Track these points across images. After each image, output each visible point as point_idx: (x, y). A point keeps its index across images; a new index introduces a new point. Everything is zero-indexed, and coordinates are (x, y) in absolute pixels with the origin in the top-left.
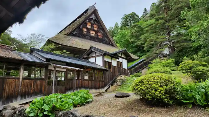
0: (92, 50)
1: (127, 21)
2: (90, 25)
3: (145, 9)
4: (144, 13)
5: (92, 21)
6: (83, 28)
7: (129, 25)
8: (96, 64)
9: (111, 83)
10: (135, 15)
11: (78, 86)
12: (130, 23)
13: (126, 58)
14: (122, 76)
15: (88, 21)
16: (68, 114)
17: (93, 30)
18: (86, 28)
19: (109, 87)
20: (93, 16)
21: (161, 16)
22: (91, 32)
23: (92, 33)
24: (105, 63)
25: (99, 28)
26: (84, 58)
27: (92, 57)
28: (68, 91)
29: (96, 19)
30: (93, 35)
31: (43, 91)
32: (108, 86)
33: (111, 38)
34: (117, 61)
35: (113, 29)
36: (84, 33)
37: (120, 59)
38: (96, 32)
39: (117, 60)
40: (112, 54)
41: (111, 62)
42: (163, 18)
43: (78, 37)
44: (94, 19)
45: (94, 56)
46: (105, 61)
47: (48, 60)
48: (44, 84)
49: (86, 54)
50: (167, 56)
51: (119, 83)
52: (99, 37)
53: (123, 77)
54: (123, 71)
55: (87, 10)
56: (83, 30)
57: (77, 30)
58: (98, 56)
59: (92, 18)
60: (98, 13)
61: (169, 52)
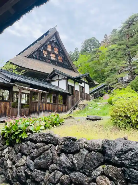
0: (56, 73)
1: (88, 46)
2: (51, 47)
3: (106, 35)
4: (105, 39)
5: (53, 44)
6: (44, 51)
7: (89, 50)
8: (59, 88)
9: (73, 108)
10: (95, 40)
11: (42, 110)
12: (90, 48)
13: (88, 82)
14: (84, 100)
15: (48, 43)
16: (45, 135)
17: (54, 53)
18: (46, 51)
19: (72, 111)
20: (54, 39)
21: (123, 42)
22: (52, 55)
23: (52, 57)
24: (68, 86)
25: (59, 52)
26: (46, 82)
27: (55, 80)
28: (32, 114)
29: (57, 42)
30: (54, 59)
31: (7, 113)
32: (70, 110)
33: (72, 63)
34: (80, 86)
35: (73, 54)
36: (44, 56)
37: (83, 83)
38: (57, 56)
39: (80, 84)
40: (75, 78)
41: (74, 86)
42: (125, 43)
43: (38, 59)
44: (55, 42)
45: (57, 80)
46: (69, 85)
47: (13, 81)
48: (8, 106)
49: (49, 77)
50: (126, 83)
51: (81, 108)
52: (60, 61)
53: (85, 102)
54: (85, 96)
55: (48, 32)
56: (43, 53)
57: (37, 52)
58: (61, 80)
59: (53, 41)
60: (59, 35)
61: (128, 78)
